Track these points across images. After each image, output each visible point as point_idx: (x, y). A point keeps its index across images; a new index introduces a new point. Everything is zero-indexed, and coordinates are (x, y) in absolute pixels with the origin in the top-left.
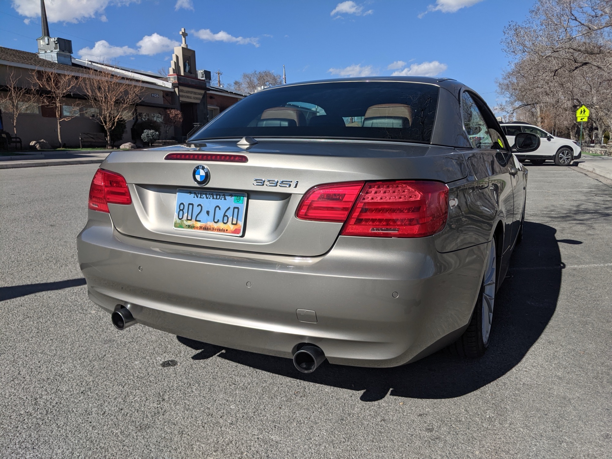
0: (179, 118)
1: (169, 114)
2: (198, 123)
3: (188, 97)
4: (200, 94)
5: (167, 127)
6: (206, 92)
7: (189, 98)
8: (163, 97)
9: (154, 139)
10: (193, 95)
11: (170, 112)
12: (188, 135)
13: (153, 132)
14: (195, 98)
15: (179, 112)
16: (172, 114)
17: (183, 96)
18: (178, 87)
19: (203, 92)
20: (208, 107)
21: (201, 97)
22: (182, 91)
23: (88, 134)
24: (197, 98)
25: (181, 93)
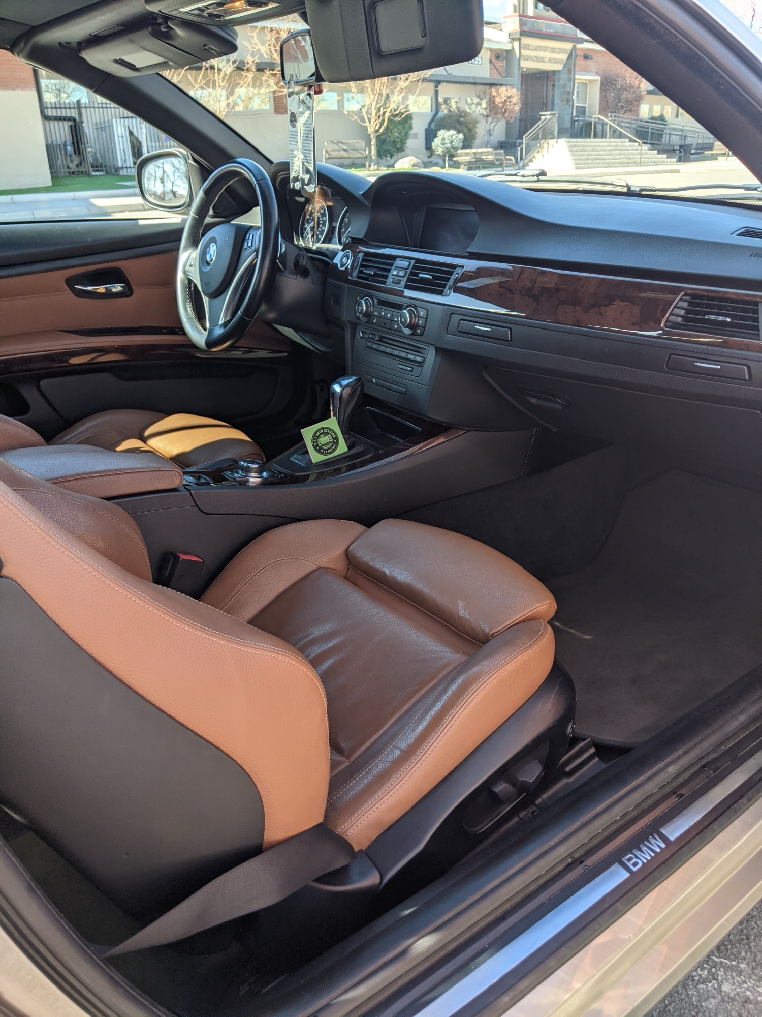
0: (514, 104)
1: (494, 96)
2: (548, 113)
3: (538, 59)
4: (561, 51)
5: (491, 123)
6: (575, 46)
7: (539, 62)
8: (491, 62)
9: (454, 148)
10: (547, 55)
11: (498, 92)
12: (526, 137)
13: (453, 135)
14: (551, 61)
15: (514, 91)
16: (501, 98)
17: (527, 58)
18: (519, 40)
19: (568, 46)
20: (577, 77)
21: (564, 57)
22: (527, 47)
23: (339, 142)
24: (556, 61)
25: (524, 52)
